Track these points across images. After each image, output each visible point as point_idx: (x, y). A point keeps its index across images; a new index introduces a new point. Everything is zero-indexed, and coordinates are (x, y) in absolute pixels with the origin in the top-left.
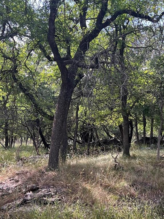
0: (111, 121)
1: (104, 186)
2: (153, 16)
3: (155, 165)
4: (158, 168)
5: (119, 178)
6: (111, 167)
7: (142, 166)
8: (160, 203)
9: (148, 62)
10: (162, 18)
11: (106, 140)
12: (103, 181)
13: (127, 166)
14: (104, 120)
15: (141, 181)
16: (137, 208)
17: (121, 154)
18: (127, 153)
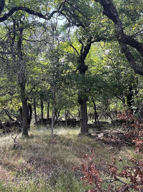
0: (12, 106)
1: (4, 164)
2: (45, 14)
3: (50, 142)
4: (51, 145)
5: (18, 156)
6: (10, 147)
7: (38, 144)
8: (52, 174)
9: (44, 54)
10: (53, 17)
11: (8, 123)
12: (2, 160)
13: (25, 145)
14: (5, 105)
15: (37, 157)
16: (33, 181)
17: (20, 135)
18: (26, 133)
